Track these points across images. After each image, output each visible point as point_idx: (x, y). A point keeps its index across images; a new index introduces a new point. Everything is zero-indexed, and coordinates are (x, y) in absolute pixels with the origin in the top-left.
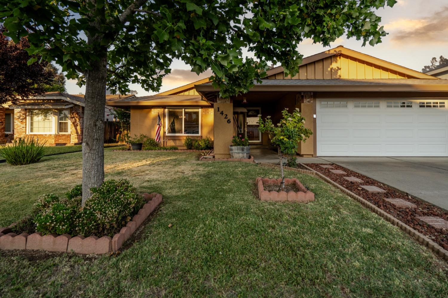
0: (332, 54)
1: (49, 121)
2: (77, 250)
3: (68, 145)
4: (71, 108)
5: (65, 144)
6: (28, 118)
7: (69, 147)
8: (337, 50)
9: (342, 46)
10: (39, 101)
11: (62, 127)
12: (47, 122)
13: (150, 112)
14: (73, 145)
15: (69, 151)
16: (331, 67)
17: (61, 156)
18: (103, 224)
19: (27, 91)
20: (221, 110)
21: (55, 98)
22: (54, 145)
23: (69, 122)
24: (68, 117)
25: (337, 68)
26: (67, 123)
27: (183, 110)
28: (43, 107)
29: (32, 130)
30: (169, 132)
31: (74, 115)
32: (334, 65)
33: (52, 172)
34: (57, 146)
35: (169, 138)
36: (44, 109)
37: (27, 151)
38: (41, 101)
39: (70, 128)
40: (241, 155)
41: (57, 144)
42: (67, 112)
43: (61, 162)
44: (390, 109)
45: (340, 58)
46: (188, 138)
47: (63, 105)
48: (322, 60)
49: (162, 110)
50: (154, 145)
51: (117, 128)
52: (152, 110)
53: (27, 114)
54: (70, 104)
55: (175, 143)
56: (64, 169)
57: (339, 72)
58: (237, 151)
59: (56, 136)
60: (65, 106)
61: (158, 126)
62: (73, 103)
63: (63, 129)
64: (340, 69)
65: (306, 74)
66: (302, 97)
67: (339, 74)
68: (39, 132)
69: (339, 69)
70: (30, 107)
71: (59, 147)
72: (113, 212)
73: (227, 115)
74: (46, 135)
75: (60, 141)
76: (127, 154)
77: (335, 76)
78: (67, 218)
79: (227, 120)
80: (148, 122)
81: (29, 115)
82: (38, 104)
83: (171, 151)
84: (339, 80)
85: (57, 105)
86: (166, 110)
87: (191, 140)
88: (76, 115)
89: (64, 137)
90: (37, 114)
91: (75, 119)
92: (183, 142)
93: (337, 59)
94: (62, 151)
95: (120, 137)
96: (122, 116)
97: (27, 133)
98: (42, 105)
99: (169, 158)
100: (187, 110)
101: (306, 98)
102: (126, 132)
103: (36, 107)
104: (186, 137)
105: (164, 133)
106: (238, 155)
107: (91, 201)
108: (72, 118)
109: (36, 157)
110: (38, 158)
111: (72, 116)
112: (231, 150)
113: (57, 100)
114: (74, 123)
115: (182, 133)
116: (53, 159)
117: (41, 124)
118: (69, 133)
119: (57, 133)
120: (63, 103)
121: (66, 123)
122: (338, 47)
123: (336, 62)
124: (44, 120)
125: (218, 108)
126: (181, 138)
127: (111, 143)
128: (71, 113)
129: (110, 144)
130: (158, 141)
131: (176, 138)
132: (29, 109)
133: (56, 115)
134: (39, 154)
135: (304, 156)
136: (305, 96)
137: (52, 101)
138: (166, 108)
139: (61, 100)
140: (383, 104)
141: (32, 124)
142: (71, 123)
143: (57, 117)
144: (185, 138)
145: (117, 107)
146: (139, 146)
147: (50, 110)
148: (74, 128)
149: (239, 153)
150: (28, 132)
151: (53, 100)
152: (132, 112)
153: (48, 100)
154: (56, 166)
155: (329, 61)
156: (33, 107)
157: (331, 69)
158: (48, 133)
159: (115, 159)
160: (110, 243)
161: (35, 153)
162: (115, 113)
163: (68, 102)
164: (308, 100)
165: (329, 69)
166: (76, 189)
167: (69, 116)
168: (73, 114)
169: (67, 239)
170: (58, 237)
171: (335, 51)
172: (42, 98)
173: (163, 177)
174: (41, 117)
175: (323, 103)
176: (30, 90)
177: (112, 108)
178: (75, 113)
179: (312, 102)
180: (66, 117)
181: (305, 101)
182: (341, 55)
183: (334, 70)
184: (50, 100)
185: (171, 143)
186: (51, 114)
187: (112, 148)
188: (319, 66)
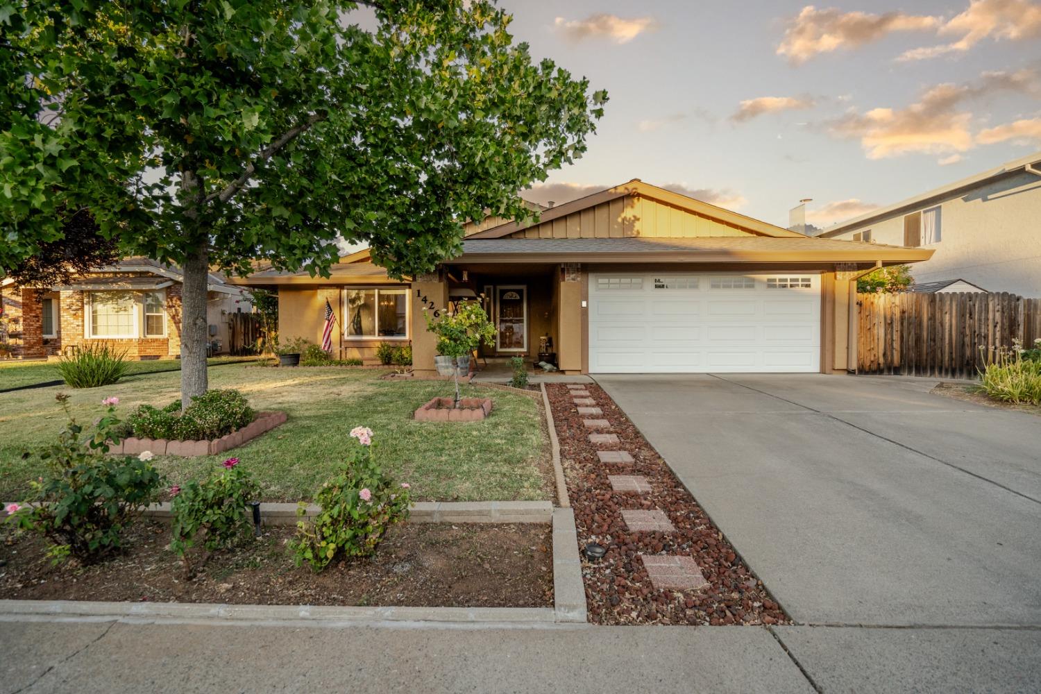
0: (621, 193)
1: (126, 313)
2: (175, 453)
3: (164, 359)
4: (169, 287)
5: (158, 357)
6: (86, 307)
7: (166, 363)
8: (631, 187)
9: (639, 181)
10: (107, 275)
11: (151, 325)
12: (123, 315)
13: (314, 295)
14: (173, 358)
15: (165, 369)
16: (623, 215)
17: (152, 375)
18: (203, 429)
19: (88, 260)
20: (423, 295)
21: (137, 269)
22: (138, 360)
23: (165, 316)
24: (162, 306)
25: (633, 218)
26: (161, 316)
27: (376, 291)
28: (115, 287)
29: (95, 330)
30: (350, 334)
31: (174, 302)
32: (628, 213)
33: (140, 394)
34: (144, 361)
35: (351, 345)
36: (117, 291)
37: (99, 366)
38: (111, 275)
39: (168, 328)
40: (451, 370)
41: (143, 357)
42: (161, 296)
43: (152, 382)
44: (716, 292)
45: (638, 199)
46: (383, 345)
47: (152, 283)
48: (608, 203)
49: (337, 291)
50: (321, 357)
51: (257, 325)
52: (319, 291)
53: (86, 300)
54: (166, 281)
55: (362, 354)
56: (159, 390)
57: (637, 225)
58: (444, 364)
59: (142, 342)
60: (157, 284)
61: (327, 322)
62: (171, 280)
63: (153, 329)
64: (638, 219)
65: (578, 229)
66: (563, 270)
67: (636, 229)
68: (107, 334)
69: (636, 219)
70: (90, 287)
71: (148, 361)
72: (214, 417)
73: (433, 303)
74: (122, 340)
75: (148, 351)
76: (267, 371)
77: (629, 233)
78: (165, 422)
79: (433, 311)
80: (311, 315)
81: (89, 302)
82: (106, 282)
83: (349, 367)
84: (635, 239)
85: (140, 283)
86: (345, 292)
87: (389, 347)
88: (178, 302)
89: (155, 344)
90: (103, 301)
91: (176, 310)
92: (375, 351)
93: (633, 202)
94: (154, 369)
95: (264, 343)
96: (264, 303)
97: (87, 337)
98: (112, 283)
99: (333, 377)
100: (383, 292)
101: (568, 273)
102: (273, 333)
103: (102, 288)
104: (380, 341)
105: (342, 334)
106: (446, 371)
107: (190, 408)
108: (170, 307)
109: (112, 375)
110: (115, 376)
111: (170, 304)
112: (436, 362)
113: (141, 273)
114: (173, 317)
115: (374, 334)
116: (140, 379)
117: (113, 319)
118: (165, 335)
119: (142, 337)
120: (152, 280)
121: (159, 318)
122: (632, 181)
123: (632, 207)
124: (117, 312)
125: (419, 291)
126: (371, 345)
127: (246, 355)
128: (167, 297)
129: (245, 358)
130: (326, 349)
131: (363, 345)
132: (89, 291)
133: (139, 302)
134: (116, 370)
135: (567, 373)
136: (568, 270)
137: (131, 276)
138: (343, 289)
139: (148, 272)
140: (704, 282)
141: (94, 320)
142: (169, 318)
143: (141, 305)
144: (378, 344)
145: (254, 286)
146: (294, 359)
147: (128, 291)
148: (174, 327)
149: (447, 367)
150: (88, 335)
151: (133, 273)
152: (282, 298)
153: (124, 273)
154: (146, 387)
155: (620, 204)
156: (97, 287)
157: (624, 220)
158: (125, 337)
159: (243, 379)
160: (209, 445)
161: (110, 367)
162: (252, 297)
163: (163, 277)
164: (572, 276)
165: (620, 220)
166: (175, 404)
167: (165, 303)
168: (172, 300)
169: (165, 443)
170: (156, 441)
171: (626, 188)
172: (112, 269)
173: (305, 399)
174: (110, 306)
175: (601, 281)
176: (92, 259)
177: (246, 288)
178: (175, 299)
179: (579, 279)
180: (158, 305)
181: (566, 279)
182: (639, 195)
183: (629, 221)
184: (128, 273)
185: (354, 354)
186: (130, 298)
187: (247, 364)
188: (601, 214)
